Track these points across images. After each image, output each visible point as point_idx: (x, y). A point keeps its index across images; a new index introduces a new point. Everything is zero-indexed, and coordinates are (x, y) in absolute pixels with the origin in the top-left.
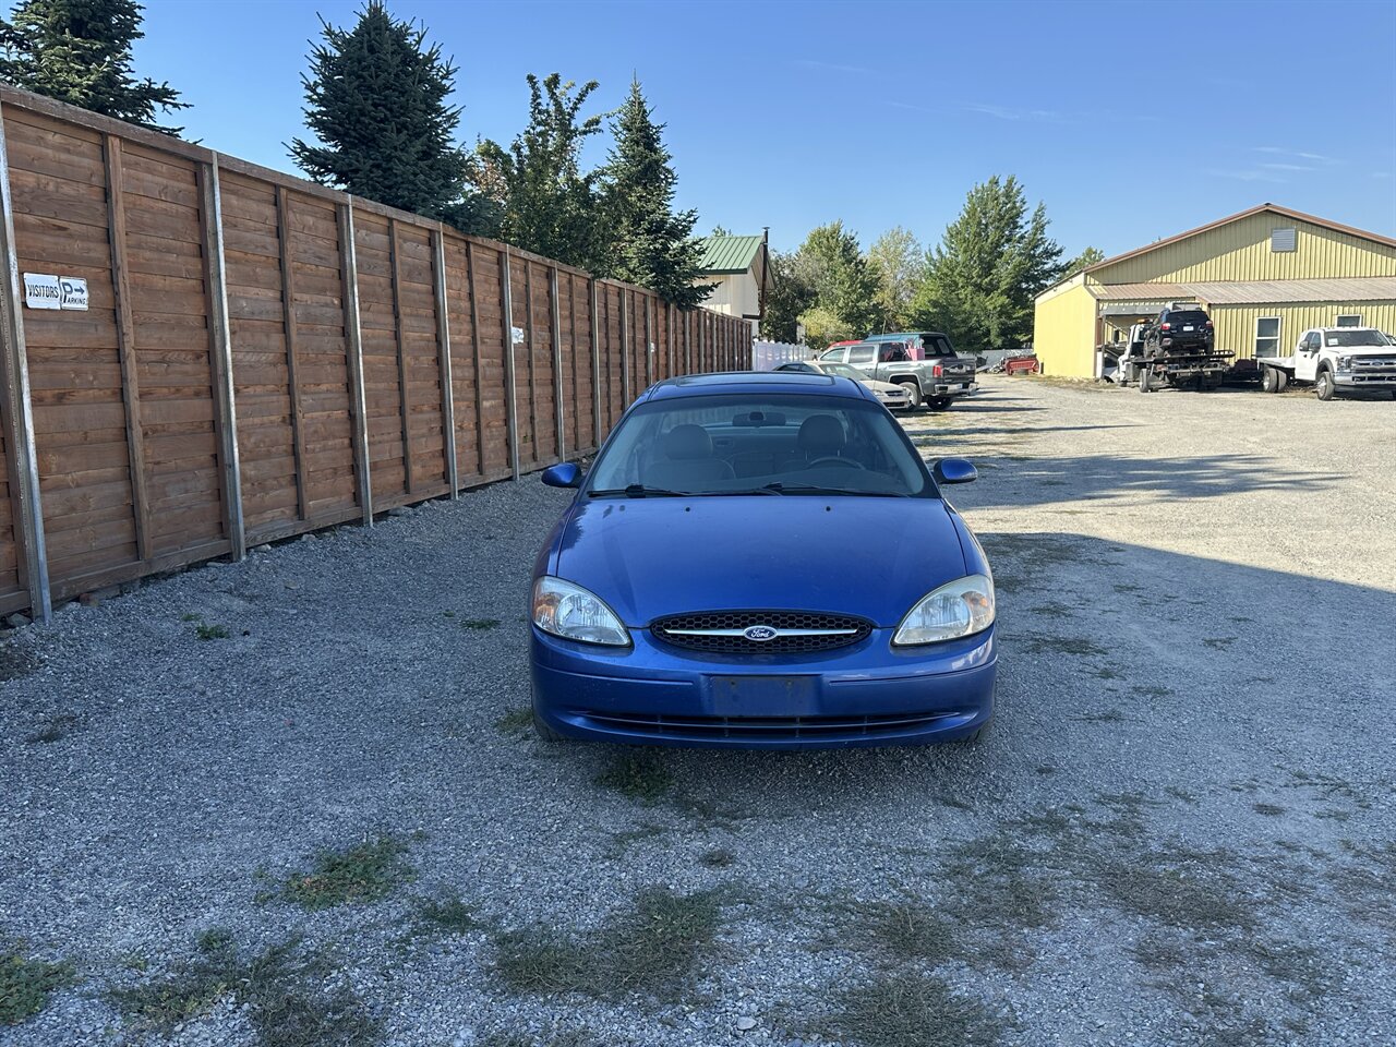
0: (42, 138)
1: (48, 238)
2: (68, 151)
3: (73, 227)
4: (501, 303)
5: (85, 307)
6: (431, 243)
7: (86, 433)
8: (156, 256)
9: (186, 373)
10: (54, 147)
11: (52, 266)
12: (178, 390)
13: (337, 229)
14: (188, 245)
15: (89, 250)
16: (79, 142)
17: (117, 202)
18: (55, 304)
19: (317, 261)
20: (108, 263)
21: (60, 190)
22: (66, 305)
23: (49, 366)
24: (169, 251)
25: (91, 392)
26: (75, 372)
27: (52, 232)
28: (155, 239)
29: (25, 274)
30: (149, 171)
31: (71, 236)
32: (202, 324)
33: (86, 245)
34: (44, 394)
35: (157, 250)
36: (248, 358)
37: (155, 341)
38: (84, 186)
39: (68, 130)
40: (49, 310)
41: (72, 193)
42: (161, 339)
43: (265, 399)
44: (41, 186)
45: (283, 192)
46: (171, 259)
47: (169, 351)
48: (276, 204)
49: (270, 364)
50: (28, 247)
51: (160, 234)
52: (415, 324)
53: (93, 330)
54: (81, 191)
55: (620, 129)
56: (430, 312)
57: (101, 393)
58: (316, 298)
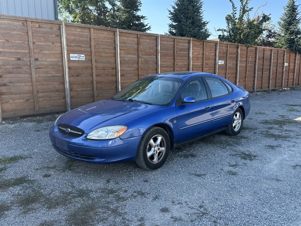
0: (76, 30)
1: (76, 48)
2: (82, 32)
3: (82, 46)
4: (215, 55)
5: (84, 60)
6: (189, 43)
7: (83, 82)
8: (102, 50)
9: (109, 72)
10: (79, 32)
11: (77, 52)
12: (107, 75)
13: (156, 42)
14: (112, 48)
15: (86, 49)
16: (85, 30)
17: (92, 40)
18: (77, 59)
19: (149, 49)
20: (90, 52)
21: (80, 39)
22: (80, 59)
23: (75, 70)
24: (106, 49)
25: (85, 75)
26: (81, 71)
27: (77, 47)
28: (103, 47)
29: (70, 54)
30: (102, 34)
31: (82, 47)
32: (114, 62)
33: (85, 48)
34: (74, 75)
35: (104, 49)
36: (127, 69)
37: (102, 66)
38: (85, 38)
39: (82, 28)
40: (75, 60)
41: (82, 39)
42: (103, 65)
43: (131, 77)
44: (75, 39)
45: (139, 35)
46: (107, 50)
47: (105, 68)
48: (137, 38)
49: (133, 70)
50: (71, 49)
51: (104, 46)
52: (181, 61)
53: (86, 64)
54: (85, 39)
55: (286, 7)
56: (187, 58)
57: (88, 75)
58: (148, 57)
